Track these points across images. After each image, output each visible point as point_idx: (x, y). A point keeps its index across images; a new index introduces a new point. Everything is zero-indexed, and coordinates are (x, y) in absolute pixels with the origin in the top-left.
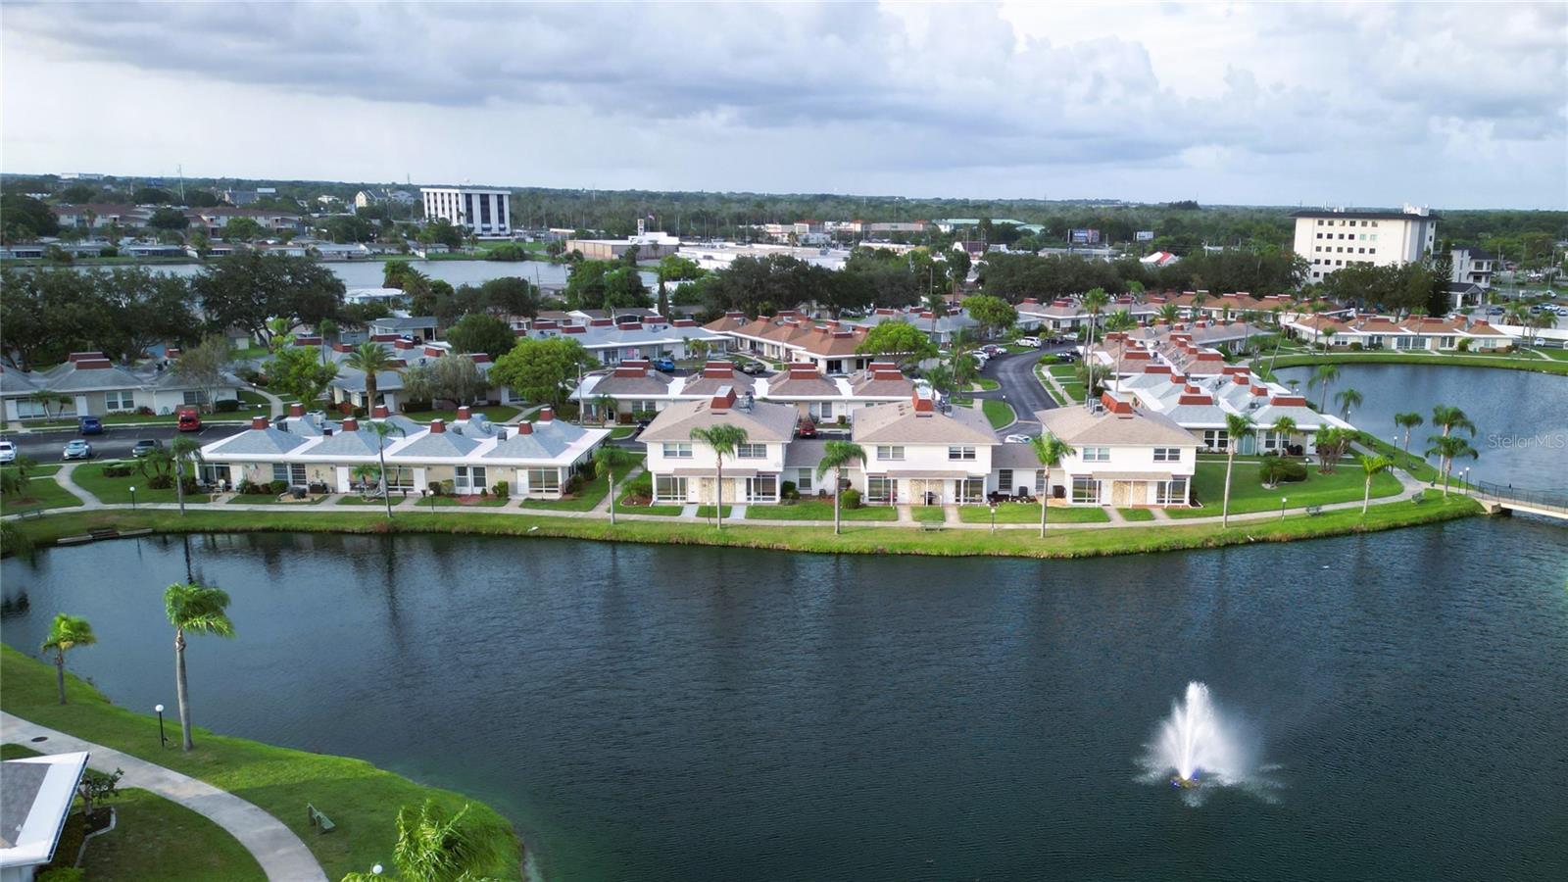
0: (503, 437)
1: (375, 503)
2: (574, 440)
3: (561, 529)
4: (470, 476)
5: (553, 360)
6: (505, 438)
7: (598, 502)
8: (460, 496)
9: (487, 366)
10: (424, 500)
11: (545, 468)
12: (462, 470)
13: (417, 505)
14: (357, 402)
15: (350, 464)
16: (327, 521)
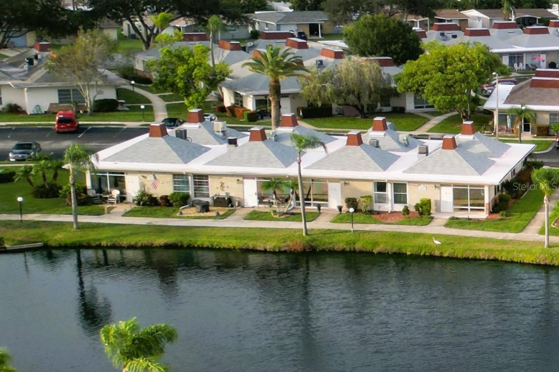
0: (425, 151)
1: (285, 220)
2: (499, 156)
3: (491, 251)
4: (389, 192)
5: (467, 68)
6: (427, 153)
7: (529, 222)
8: (379, 213)
9: (392, 71)
10: (341, 217)
11: (471, 186)
12: (381, 186)
13: (334, 222)
14: (250, 105)
15: (259, 177)
16: (236, 238)
